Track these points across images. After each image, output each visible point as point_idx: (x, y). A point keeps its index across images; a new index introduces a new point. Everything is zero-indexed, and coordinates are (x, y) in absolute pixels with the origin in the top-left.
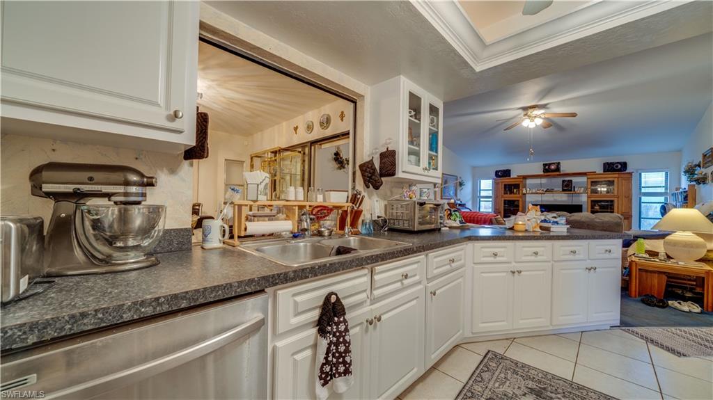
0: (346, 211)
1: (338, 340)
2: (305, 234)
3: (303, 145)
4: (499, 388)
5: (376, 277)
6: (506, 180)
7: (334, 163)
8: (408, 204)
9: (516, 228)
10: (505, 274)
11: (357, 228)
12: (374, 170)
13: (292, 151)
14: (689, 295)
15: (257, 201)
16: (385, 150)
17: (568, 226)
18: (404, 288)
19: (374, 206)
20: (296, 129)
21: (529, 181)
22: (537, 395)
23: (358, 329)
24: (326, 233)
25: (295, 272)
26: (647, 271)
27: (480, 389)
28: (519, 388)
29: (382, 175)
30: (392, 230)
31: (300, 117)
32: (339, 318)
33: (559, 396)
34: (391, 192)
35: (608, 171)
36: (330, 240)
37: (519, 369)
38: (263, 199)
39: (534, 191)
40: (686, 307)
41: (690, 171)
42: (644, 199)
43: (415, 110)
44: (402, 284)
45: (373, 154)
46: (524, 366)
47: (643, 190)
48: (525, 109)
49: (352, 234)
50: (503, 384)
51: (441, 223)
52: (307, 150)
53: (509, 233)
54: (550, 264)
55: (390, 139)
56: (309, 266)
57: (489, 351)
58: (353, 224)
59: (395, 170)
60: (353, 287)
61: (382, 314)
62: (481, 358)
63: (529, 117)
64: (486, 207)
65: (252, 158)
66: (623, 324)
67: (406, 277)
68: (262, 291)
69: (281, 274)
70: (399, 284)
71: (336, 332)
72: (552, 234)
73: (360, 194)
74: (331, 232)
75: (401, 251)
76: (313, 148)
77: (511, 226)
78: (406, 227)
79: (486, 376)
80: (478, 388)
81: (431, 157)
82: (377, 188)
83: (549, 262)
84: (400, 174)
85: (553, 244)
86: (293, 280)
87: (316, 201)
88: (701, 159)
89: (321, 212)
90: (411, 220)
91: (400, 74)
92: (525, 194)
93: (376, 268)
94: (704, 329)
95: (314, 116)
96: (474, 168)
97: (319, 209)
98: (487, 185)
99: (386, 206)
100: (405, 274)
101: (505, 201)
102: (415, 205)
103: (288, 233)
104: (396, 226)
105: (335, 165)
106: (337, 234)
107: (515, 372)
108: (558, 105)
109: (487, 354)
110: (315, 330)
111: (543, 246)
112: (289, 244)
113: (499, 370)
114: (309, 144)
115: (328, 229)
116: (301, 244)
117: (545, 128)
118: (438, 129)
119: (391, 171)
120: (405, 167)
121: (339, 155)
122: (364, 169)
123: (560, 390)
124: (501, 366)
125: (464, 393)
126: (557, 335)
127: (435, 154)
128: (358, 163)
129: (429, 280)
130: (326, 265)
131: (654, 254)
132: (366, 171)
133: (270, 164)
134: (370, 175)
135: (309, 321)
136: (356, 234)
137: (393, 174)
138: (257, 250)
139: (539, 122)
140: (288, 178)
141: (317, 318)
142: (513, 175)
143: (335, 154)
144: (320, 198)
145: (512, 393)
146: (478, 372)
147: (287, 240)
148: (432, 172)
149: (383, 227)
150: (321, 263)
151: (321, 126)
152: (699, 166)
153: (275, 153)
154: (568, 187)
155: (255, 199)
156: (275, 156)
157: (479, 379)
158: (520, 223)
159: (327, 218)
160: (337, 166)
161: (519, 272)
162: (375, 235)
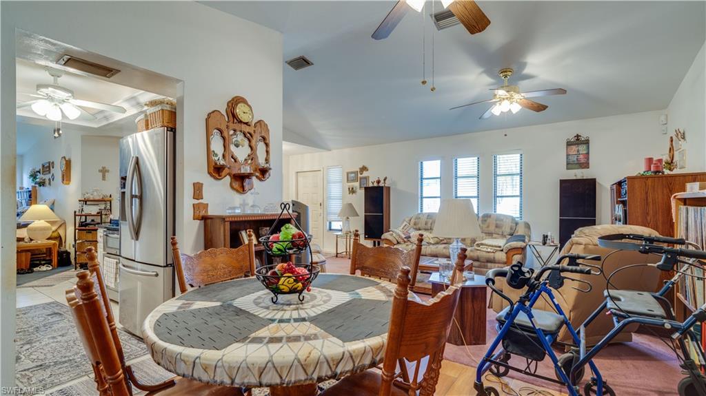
40: (44, 268)
41: (33, 176)
88: (41, 167)
131: (21, 239)
152: (39, 172)
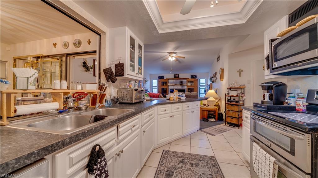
0: (96, 95)
1: (101, 172)
2: (70, 110)
3: (61, 56)
4: (169, 165)
5: (120, 130)
6: (162, 80)
7: (83, 68)
8: (130, 90)
9: (170, 99)
10: (168, 118)
11: (102, 103)
12: (112, 72)
13: (52, 58)
14: (212, 116)
15: (27, 89)
16: (118, 63)
17: (186, 97)
18: (132, 132)
19: (111, 92)
20: (55, 45)
21: (170, 81)
22: (182, 163)
23: (111, 161)
24: (84, 108)
25: (71, 138)
26: (203, 110)
27: (163, 168)
28: (176, 162)
29: (116, 75)
30: (121, 103)
31: (59, 38)
32: (101, 159)
33: (188, 160)
34: (120, 84)
35: (192, 78)
36: (87, 112)
37: (175, 154)
38: (32, 88)
39: (171, 84)
40: (212, 120)
41: (211, 79)
42: (201, 87)
43: (132, 46)
44: (132, 130)
45: (111, 64)
46: (176, 152)
47: (200, 85)
48: (169, 53)
49: (100, 107)
50: (171, 163)
51: (143, 99)
52: (64, 59)
53: (168, 101)
54: (182, 112)
55: (120, 57)
56: (81, 132)
57: (164, 150)
58: (101, 102)
59: (124, 74)
60: (108, 138)
61: (123, 148)
62: (161, 154)
63: (171, 56)
64: (155, 91)
65: (15, 60)
66: (200, 129)
67: (134, 126)
68: (42, 159)
69: (59, 142)
70: (130, 131)
71: (100, 167)
72: (181, 101)
73: (104, 85)
74: (87, 107)
75: (131, 114)
76: (68, 57)
77: (169, 98)
78: (129, 101)
79: (164, 161)
80: (162, 168)
81: (139, 69)
82: (113, 82)
83: (181, 111)
84: (126, 76)
85: (183, 105)
86: (69, 144)
87: (76, 89)
88: (213, 76)
89: (80, 96)
90: (131, 98)
91: (126, 26)
92: (168, 86)
93: (120, 125)
94: (217, 126)
95: (69, 39)
96: (150, 75)
97: (78, 94)
98: (155, 82)
99: (118, 91)
100: (133, 125)
101: (162, 88)
102: (133, 91)
103: (54, 110)
104: (124, 101)
105: (84, 69)
106: (90, 108)
107: (174, 156)
108: (180, 53)
109: (163, 152)
110: (85, 172)
111: (179, 105)
112: (56, 118)
113: (168, 157)
114: (66, 55)
115: (85, 106)
116: (68, 117)
117: (175, 61)
118: (141, 55)
119: (122, 74)
120: (128, 72)
121: (86, 64)
122: (106, 71)
123: (188, 158)
124: (169, 155)
125: (157, 172)
126: (184, 138)
127: (140, 67)
128: (102, 68)
129: (142, 126)
130: (92, 129)
131: (205, 105)
132: (107, 73)
133: (32, 65)
134: (109, 75)
135: (81, 167)
136: (103, 107)
137: (123, 75)
138: (29, 126)
139: (174, 59)
140: (49, 75)
141: (87, 163)
142: (165, 78)
143: (83, 63)
144: (79, 88)
145: (174, 165)
146: (161, 161)
147: (54, 115)
148: (140, 76)
149: (117, 102)
150: (88, 128)
151: (74, 45)
152: (212, 77)
153: (37, 58)
154: (181, 83)
155: (26, 88)
156: (37, 60)
157: (162, 164)
158: (172, 97)
159: (84, 99)
160: (85, 70)
161: (173, 116)
162: (113, 107)
